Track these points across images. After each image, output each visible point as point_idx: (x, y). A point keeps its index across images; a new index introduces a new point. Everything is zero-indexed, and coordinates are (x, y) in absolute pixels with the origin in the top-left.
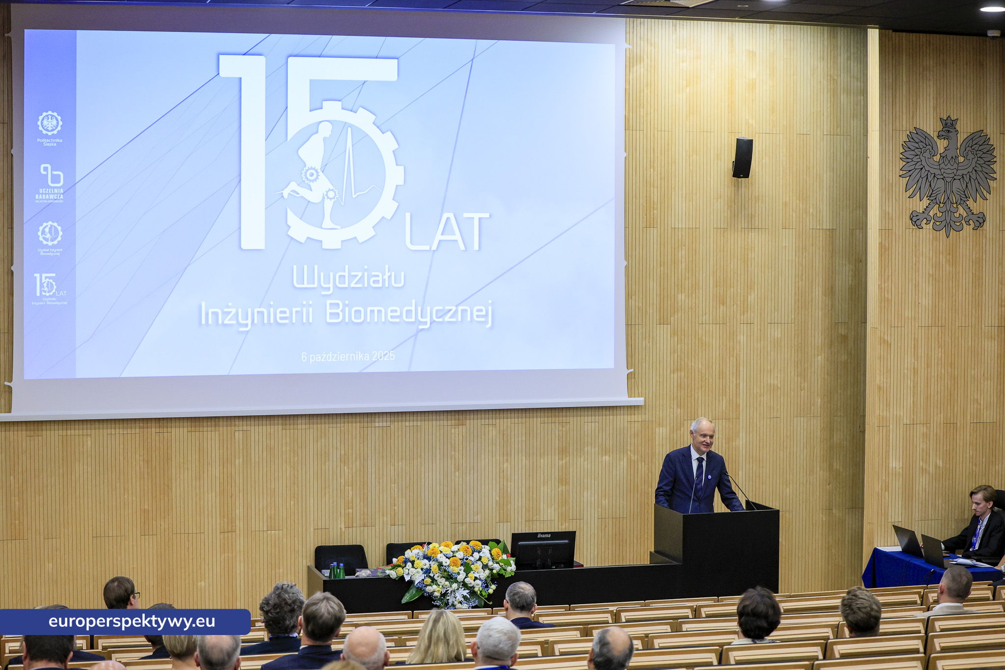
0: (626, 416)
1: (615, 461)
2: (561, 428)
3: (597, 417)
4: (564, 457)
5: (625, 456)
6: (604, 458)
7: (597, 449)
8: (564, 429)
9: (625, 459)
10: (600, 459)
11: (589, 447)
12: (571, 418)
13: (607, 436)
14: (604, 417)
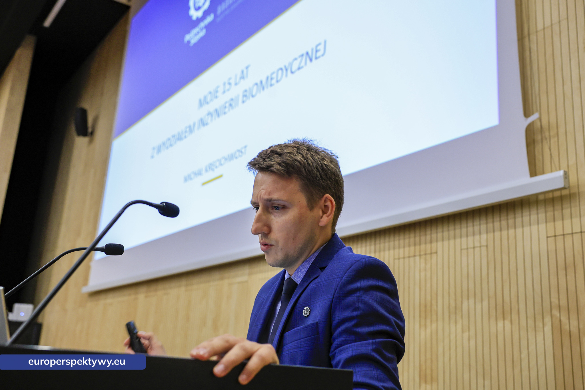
0: (542, 226)
1: (523, 333)
2: (423, 265)
3: (484, 236)
4: (428, 321)
5: (548, 320)
6: (500, 324)
7: (485, 303)
8: (428, 266)
9: (548, 328)
10: (493, 330)
11: (472, 301)
12: (440, 244)
13: (506, 276)
14: (497, 234)
